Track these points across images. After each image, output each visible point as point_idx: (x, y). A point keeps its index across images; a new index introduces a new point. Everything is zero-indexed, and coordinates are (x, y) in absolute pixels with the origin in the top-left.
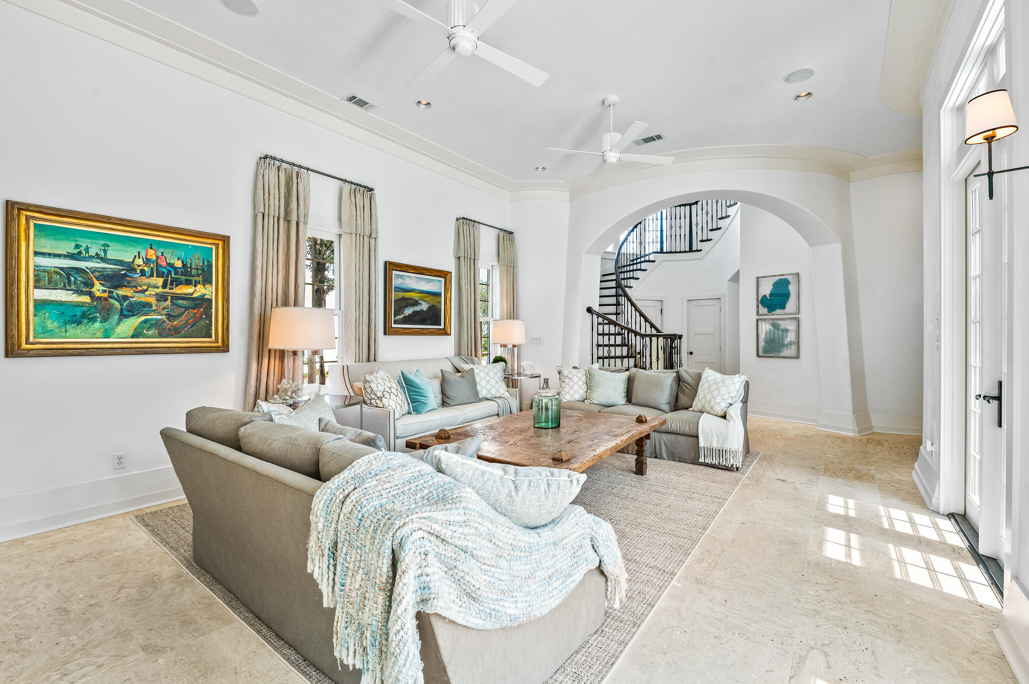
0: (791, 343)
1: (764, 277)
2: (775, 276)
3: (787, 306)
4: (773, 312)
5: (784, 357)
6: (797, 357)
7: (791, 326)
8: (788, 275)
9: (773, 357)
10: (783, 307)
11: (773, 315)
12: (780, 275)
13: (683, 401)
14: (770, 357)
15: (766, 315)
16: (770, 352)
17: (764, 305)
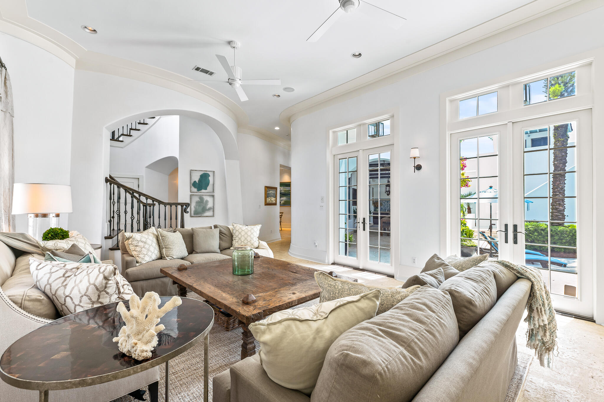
0: (209, 209)
1: (196, 170)
2: (202, 171)
3: (208, 188)
4: (200, 191)
5: (207, 216)
6: (213, 216)
7: (210, 199)
8: (209, 171)
9: (200, 216)
10: (206, 189)
11: (201, 193)
12: (205, 171)
13: (223, 245)
14: (199, 217)
15: (196, 192)
16: (197, 214)
17: (195, 187)
